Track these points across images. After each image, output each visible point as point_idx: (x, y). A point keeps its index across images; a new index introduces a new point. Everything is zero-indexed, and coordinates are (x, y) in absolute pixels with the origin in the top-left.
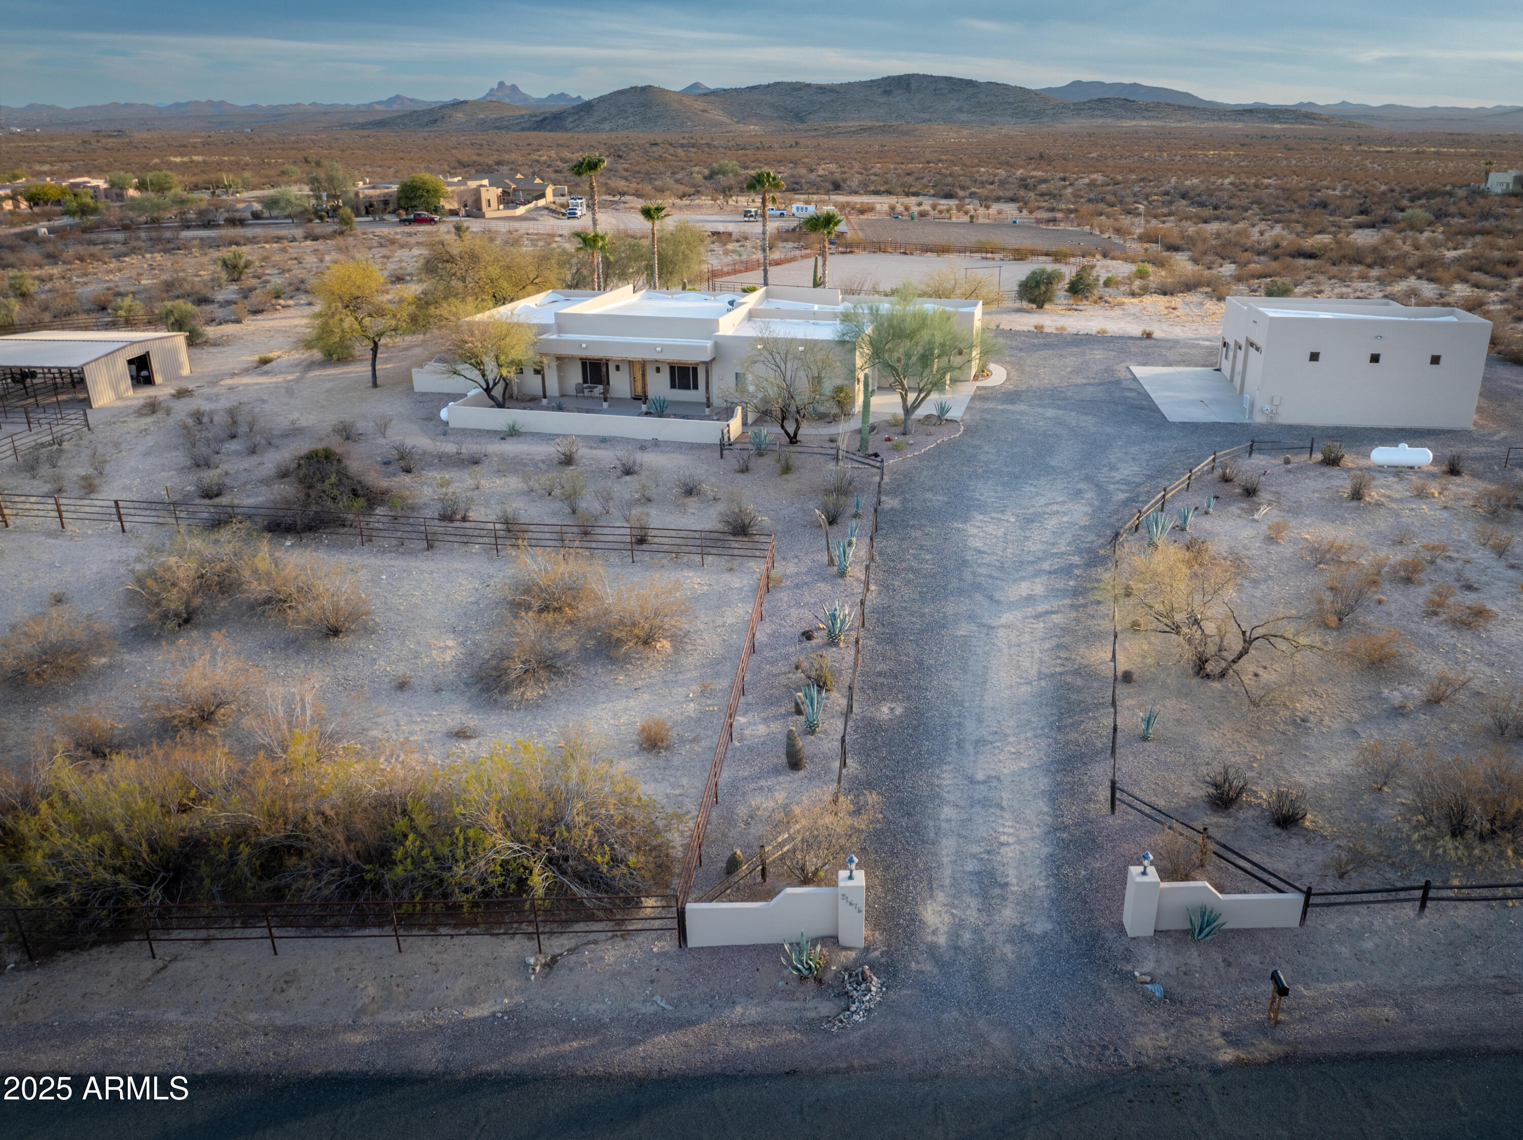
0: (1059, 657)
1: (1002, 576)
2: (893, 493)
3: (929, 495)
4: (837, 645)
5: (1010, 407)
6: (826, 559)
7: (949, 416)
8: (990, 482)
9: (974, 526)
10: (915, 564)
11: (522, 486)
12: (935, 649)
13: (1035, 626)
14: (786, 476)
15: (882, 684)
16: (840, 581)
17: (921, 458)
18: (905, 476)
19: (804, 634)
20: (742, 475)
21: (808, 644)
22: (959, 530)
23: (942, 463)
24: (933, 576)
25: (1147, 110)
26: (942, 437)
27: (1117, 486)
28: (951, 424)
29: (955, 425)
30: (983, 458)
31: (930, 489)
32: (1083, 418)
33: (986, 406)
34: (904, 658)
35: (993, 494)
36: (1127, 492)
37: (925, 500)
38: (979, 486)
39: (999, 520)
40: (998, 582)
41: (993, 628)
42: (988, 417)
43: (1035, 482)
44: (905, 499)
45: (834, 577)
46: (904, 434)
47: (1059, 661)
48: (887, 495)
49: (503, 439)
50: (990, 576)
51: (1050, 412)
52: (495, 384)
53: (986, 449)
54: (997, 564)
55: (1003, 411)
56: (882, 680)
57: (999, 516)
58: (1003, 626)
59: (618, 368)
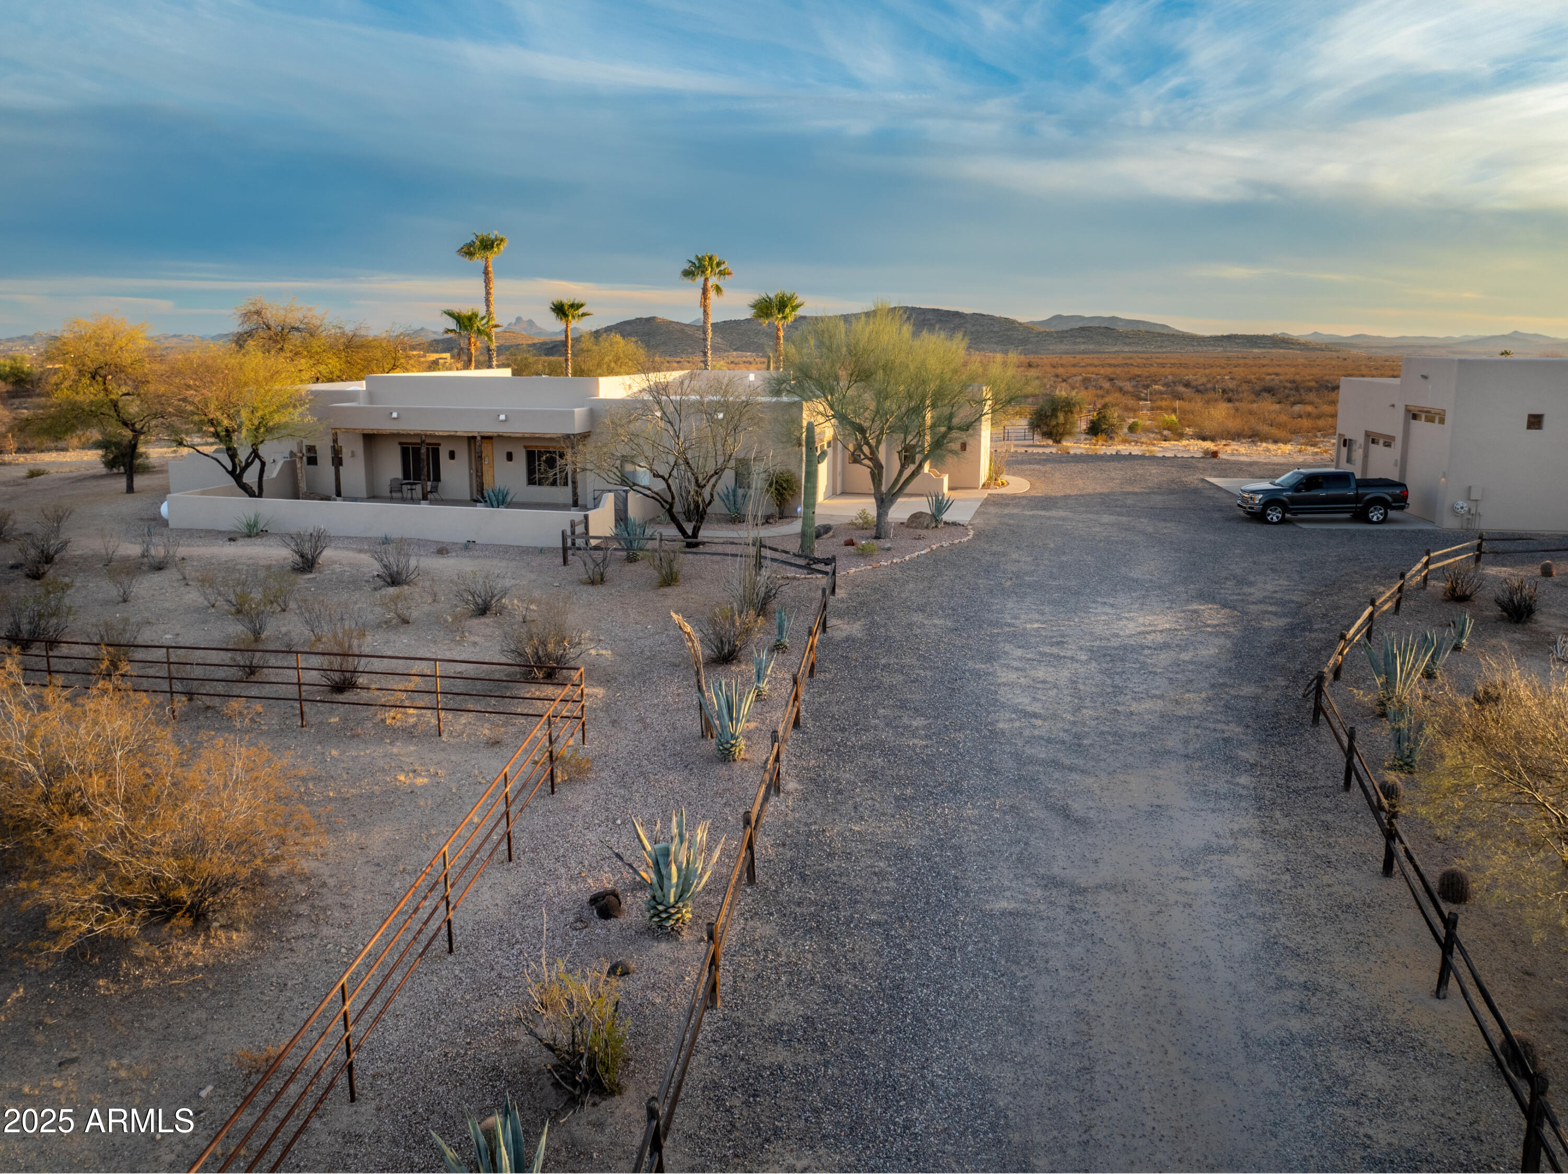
0: (1282, 984)
1: (1081, 762)
2: (850, 613)
3: (918, 618)
4: (672, 935)
5: (1043, 513)
6: (697, 728)
7: (947, 517)
8: (1028, 600)
9: (1008, 667)
10: (886, 735)
11: (201, 601)
12: (935, 952)
13: (1191, 886)
14: (667, 590)
15: (778, 1071)
16: (722, 770)
17: (904, 567)
18: (875, 590)
19: (594, 900)
20: (591, 589)
21: (599, 927)
22: (977, 675)
23: (940, 574)
24: (928, 763)
25: (1127, 337)
26: (938, 542)
27: (1261, 607)
28: (953, 529)
29: (961, 529)
30: (1011, 567)
31: (921, 609)
32: (1162, 524)
33: (1006, 511)
34: (849, 979)
35: (1037, 616)
36: (1285, 615)
37: (910, 625)
38: (1010, 605)
39: (1059, 657)
40: (1075, 776)
41: (1082, 891)
42: (1012, 522)
43: (1111, 601)
44: (873, 623)
45: (710, 760)
46: (877, 537)
47: (1289, 996)
48: (840, 616)
49: (231, 540)
50: (1055, 764)
51: (1106, 518)
52: (248, 465)
53: (1015, 556)
54: (1066, 737)
55: (1033, 516)
56: (779, 1055)
57: (1055, 650)
58: (1111, 887)
59: (452, 455)
